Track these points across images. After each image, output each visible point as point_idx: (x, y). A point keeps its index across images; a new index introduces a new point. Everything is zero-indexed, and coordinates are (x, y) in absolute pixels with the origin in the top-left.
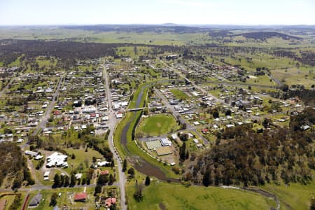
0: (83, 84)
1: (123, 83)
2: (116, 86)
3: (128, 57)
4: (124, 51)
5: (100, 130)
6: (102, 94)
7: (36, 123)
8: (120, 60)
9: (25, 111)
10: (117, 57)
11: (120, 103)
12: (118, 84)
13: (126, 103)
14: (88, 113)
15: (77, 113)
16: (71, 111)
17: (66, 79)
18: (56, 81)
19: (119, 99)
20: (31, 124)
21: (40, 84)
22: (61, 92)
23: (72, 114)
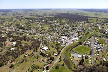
0: (69, 29)
1: (82, 32)
2: (79, 32)
3: (92, 22)
4: (92, 20)
5: (63, 45)
6: (72, 34)
7: (50, 38)
8: (88, 23)
9: (49, 34)
10: (88, 22)
11: (76, 38)
12: (80, 32)
13: (77, 39)
14: (64, 39)
15: (61, 38)
16: (60, 37)
17: (65, 27)
18: (62, 27)
19: (77, 37)
20: (49, 38)
21: (58, 27)
22: (61, 30)
23: (60, 38)
